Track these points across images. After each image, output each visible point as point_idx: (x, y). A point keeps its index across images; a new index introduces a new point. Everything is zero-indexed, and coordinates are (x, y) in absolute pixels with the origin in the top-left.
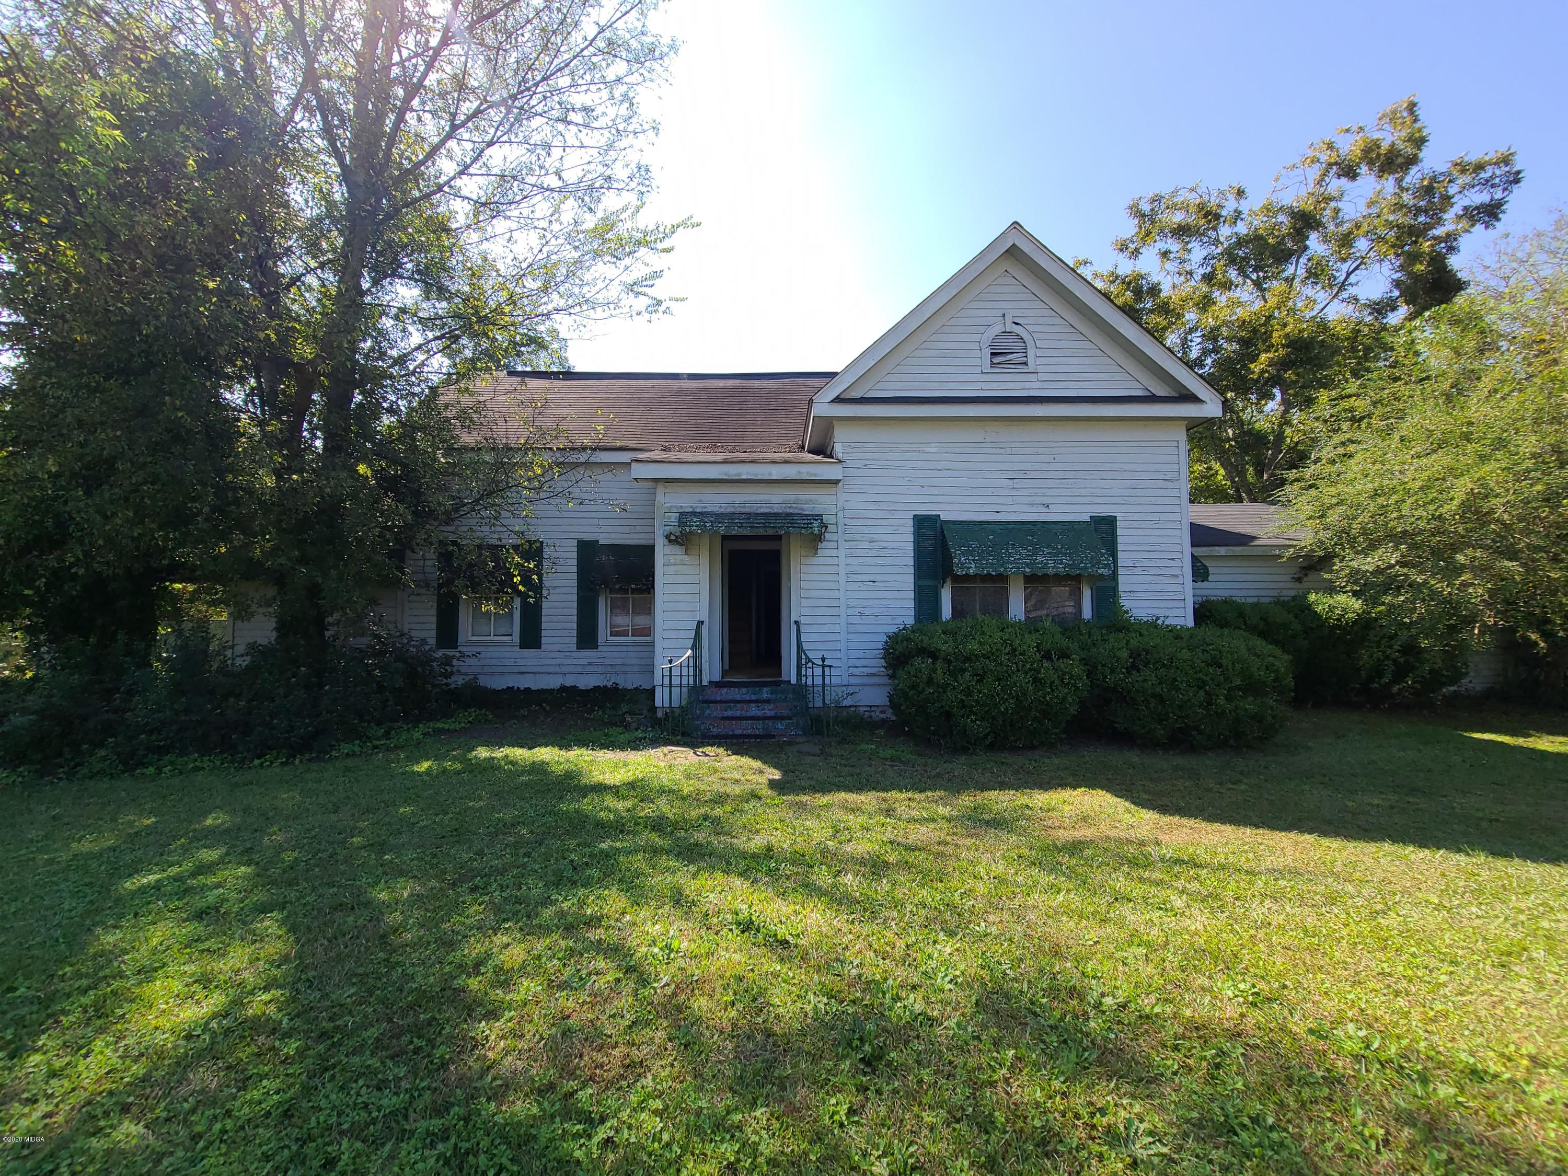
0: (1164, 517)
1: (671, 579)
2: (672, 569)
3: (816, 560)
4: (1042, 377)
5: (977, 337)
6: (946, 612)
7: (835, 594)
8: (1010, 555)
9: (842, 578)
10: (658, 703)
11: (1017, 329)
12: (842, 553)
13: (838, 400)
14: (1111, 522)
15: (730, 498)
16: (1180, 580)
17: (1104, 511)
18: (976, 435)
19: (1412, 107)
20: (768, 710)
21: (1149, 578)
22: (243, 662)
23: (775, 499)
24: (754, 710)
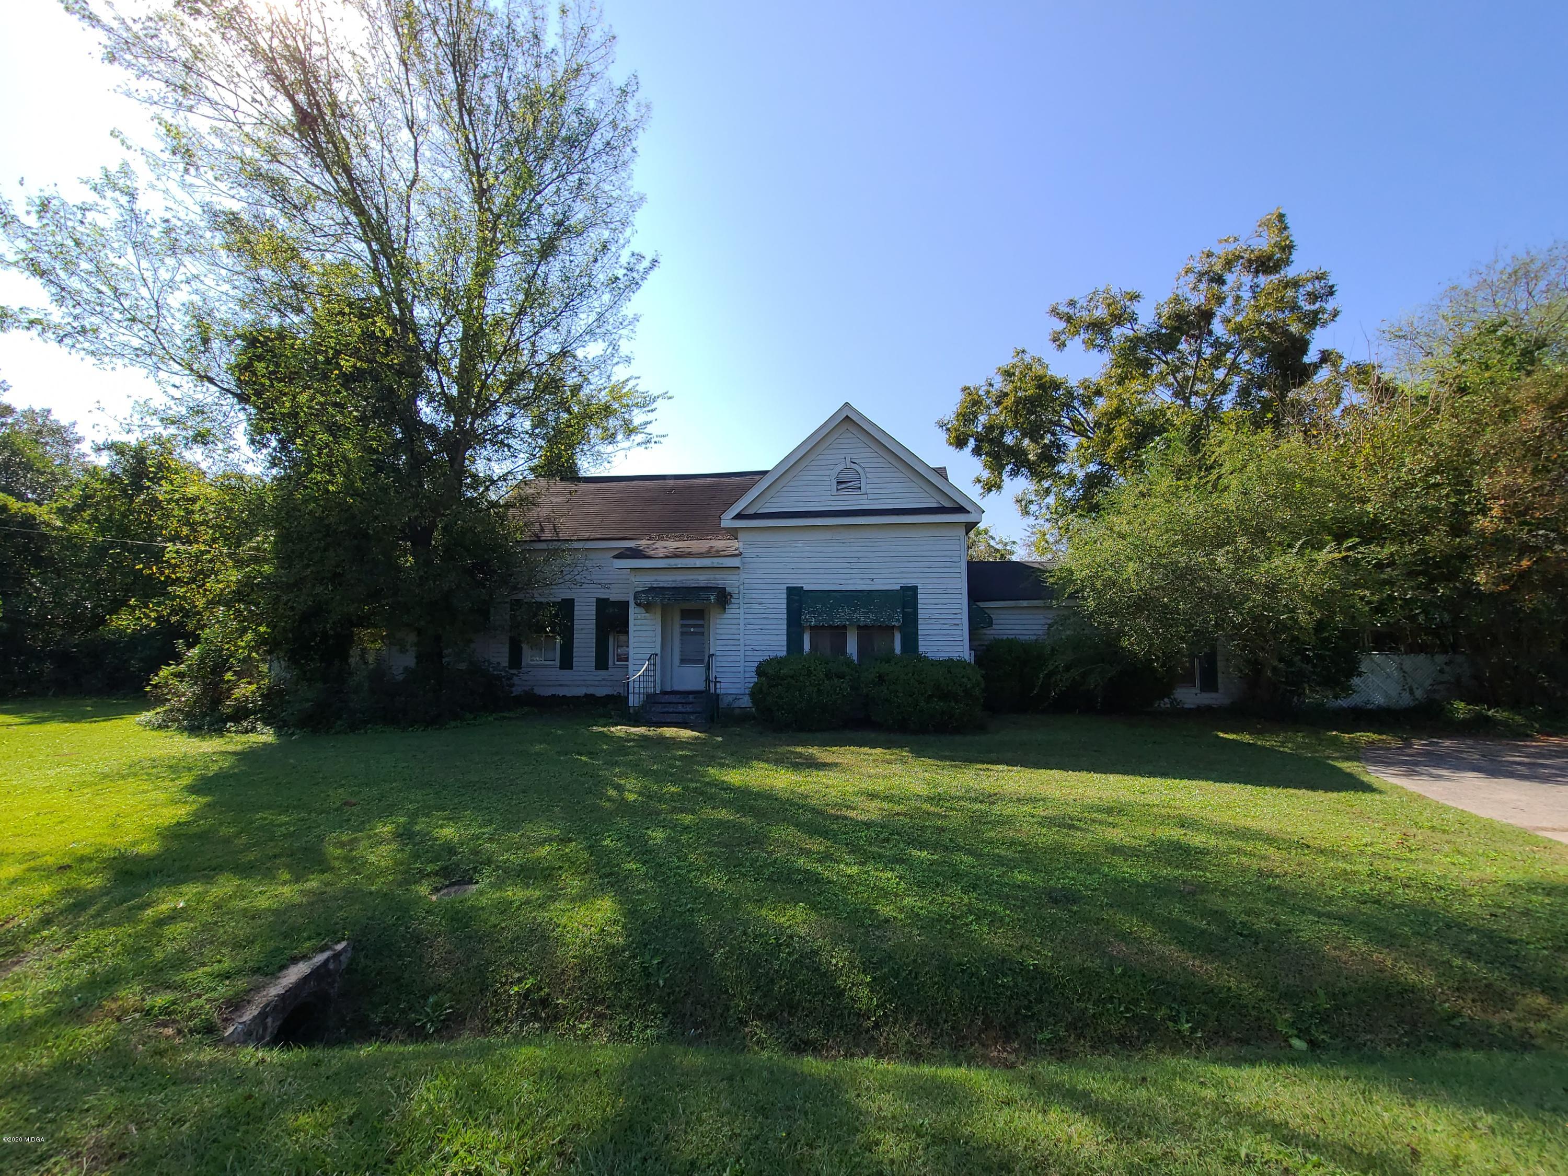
0: (950, 586)
1: (638, 628)
2: (638, 622)
3: (725, 616)
4: (870, 497)
5: (828, 472)
6: (807, 647)
7: (737, 637)
8: (838, 613)
9: (742, 627)
10: (631, 704)
11: (853, 466)
12: (742, 611)
13: (739, 516)
14: (913, 590)
15: (673, 578)
16: (960, 627)
17: (910, 582)
18: (827, 535)
19: (1281, 217)
20: (689, 708)
21: (940, 626)
22: (401, 678)
23: (701, 578)
24: (680, 708)
